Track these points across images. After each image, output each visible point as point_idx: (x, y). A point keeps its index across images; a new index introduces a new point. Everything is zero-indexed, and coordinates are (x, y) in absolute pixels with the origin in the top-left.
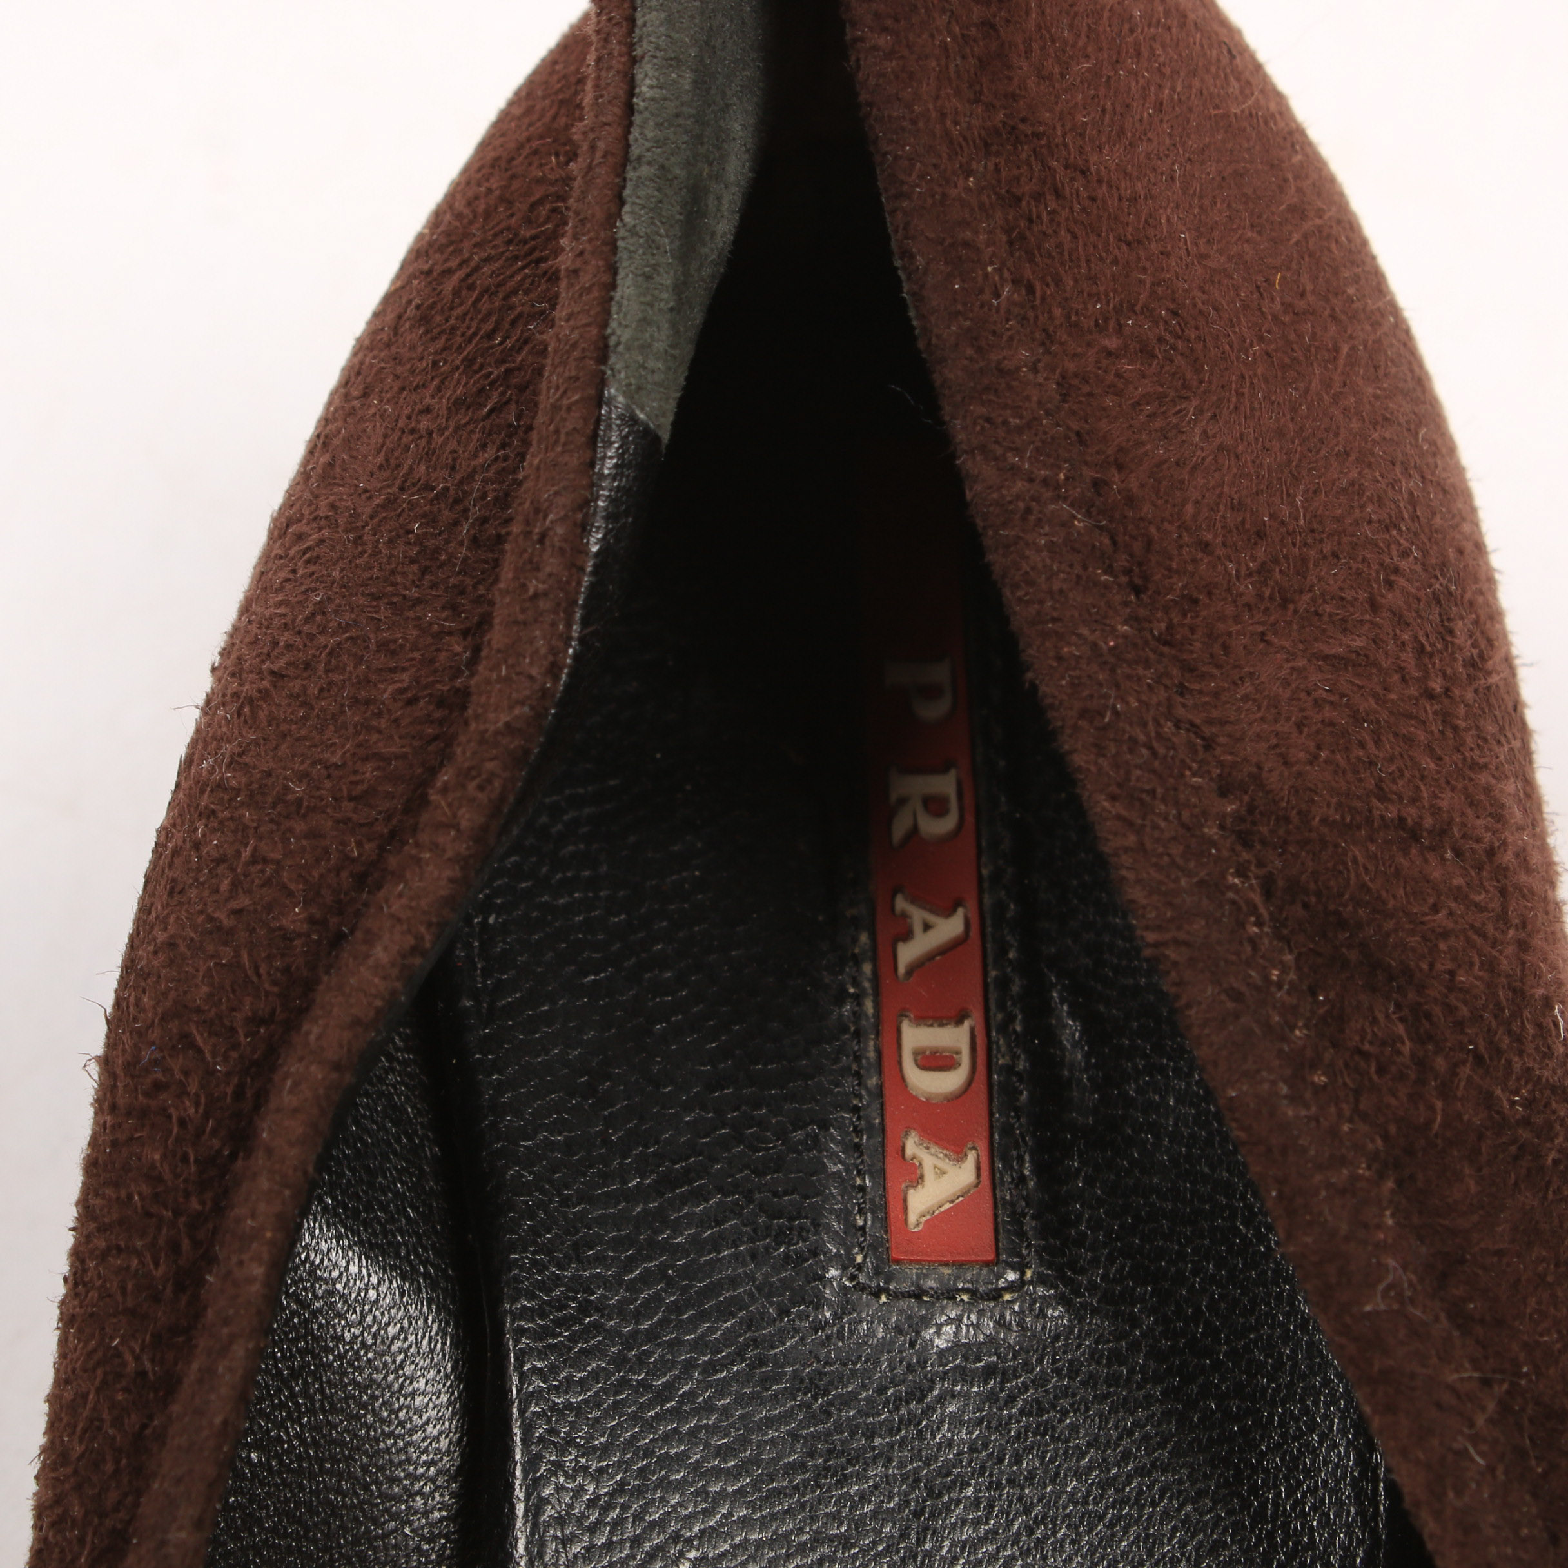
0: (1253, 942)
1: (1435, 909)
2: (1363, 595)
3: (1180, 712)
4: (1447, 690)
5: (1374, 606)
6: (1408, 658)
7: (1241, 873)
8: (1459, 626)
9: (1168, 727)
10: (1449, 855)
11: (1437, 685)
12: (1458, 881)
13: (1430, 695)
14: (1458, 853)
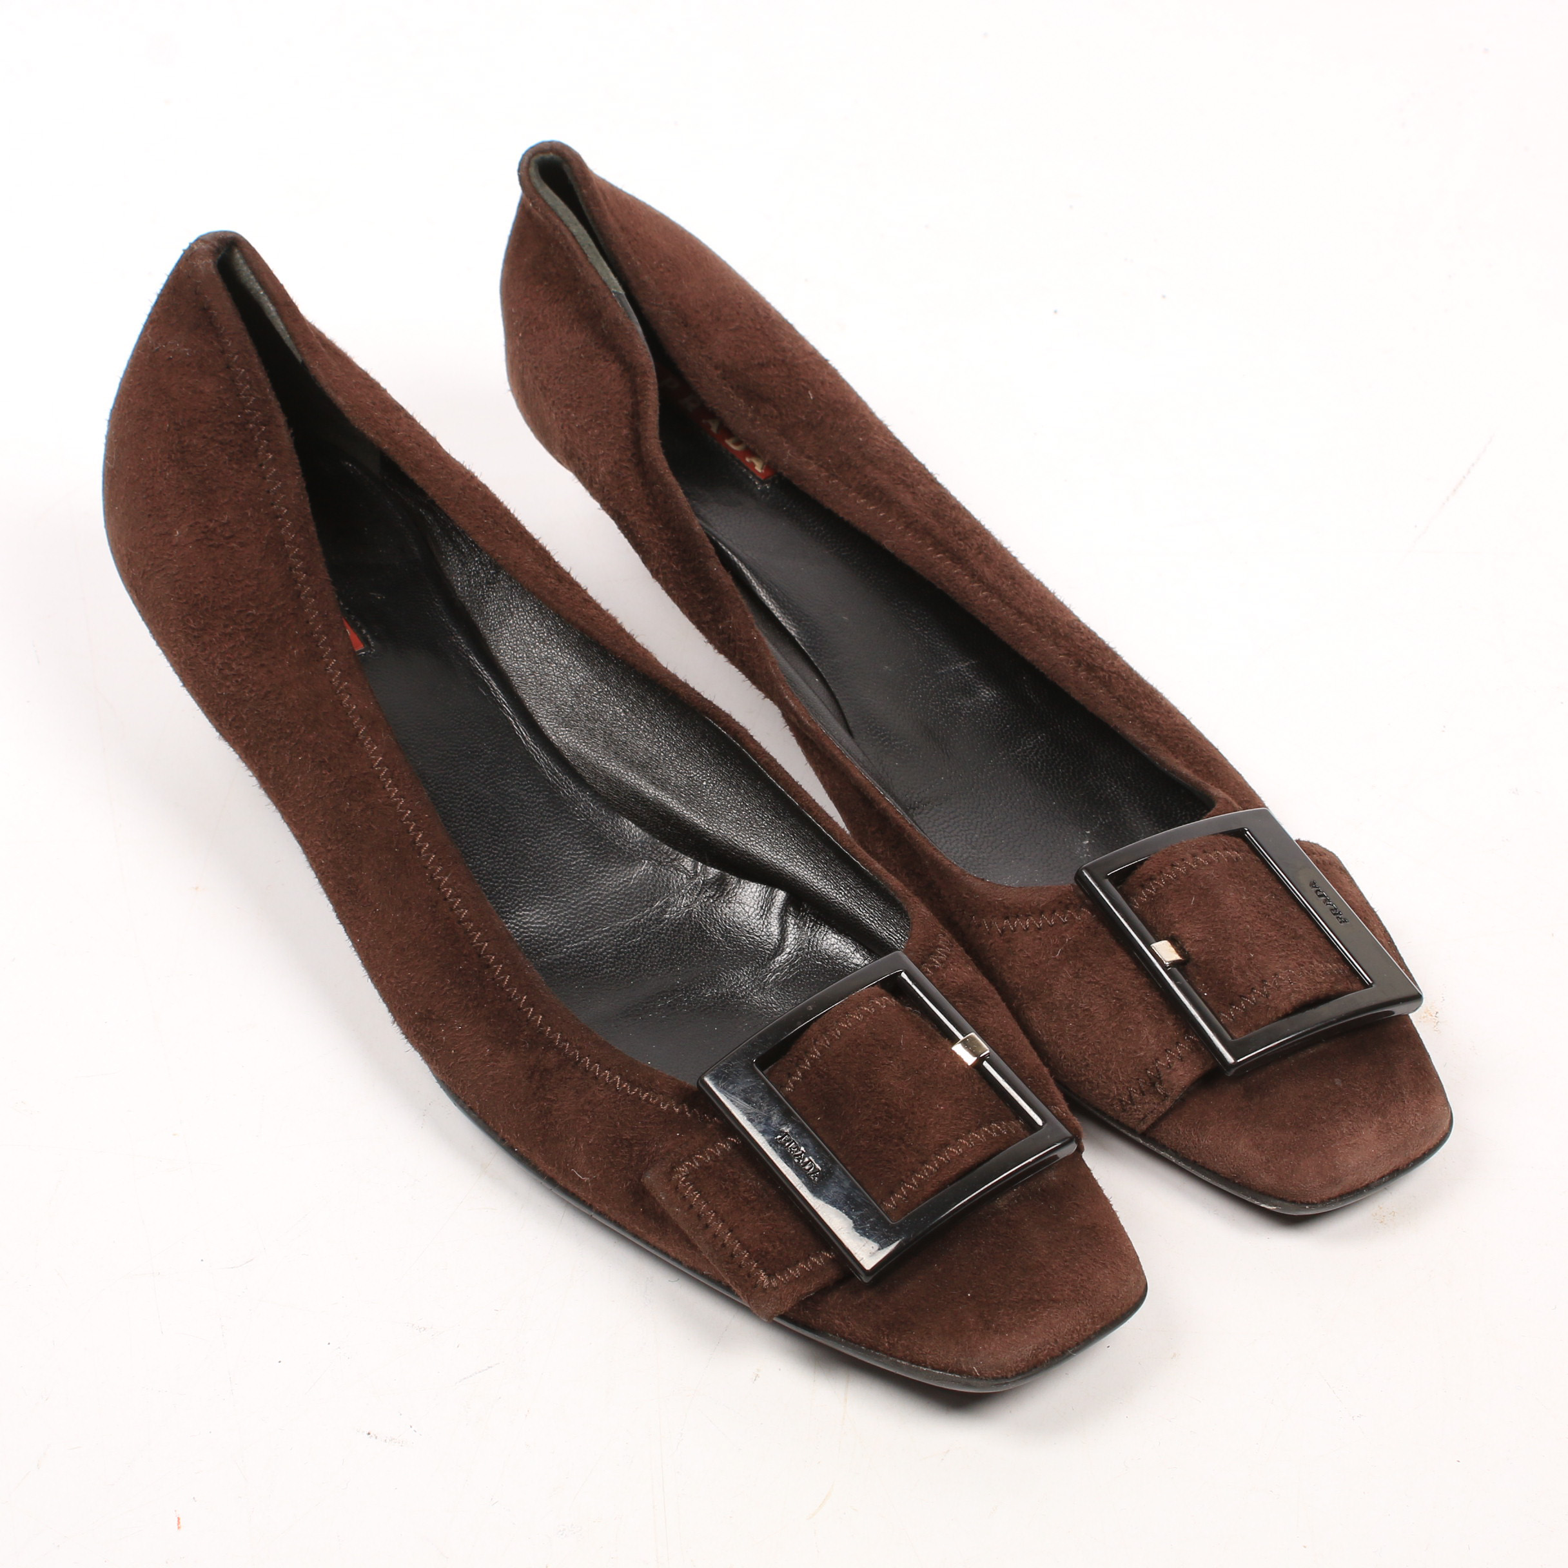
0: (733, 399)
1: (772, 381)
2: (735, 312)
3: (703, 353)
4: (762, 327)
5: (738, 313)
6: (751, 324)
7: (725, 386)
8: (760, 310)
9: (700, 357)
10: (772, 367)
11: (758, 327)
12: (776, 372)
13: (758, 330)
14: (774, 365)
